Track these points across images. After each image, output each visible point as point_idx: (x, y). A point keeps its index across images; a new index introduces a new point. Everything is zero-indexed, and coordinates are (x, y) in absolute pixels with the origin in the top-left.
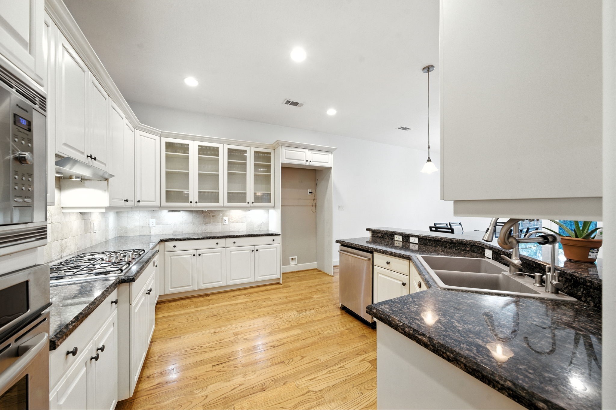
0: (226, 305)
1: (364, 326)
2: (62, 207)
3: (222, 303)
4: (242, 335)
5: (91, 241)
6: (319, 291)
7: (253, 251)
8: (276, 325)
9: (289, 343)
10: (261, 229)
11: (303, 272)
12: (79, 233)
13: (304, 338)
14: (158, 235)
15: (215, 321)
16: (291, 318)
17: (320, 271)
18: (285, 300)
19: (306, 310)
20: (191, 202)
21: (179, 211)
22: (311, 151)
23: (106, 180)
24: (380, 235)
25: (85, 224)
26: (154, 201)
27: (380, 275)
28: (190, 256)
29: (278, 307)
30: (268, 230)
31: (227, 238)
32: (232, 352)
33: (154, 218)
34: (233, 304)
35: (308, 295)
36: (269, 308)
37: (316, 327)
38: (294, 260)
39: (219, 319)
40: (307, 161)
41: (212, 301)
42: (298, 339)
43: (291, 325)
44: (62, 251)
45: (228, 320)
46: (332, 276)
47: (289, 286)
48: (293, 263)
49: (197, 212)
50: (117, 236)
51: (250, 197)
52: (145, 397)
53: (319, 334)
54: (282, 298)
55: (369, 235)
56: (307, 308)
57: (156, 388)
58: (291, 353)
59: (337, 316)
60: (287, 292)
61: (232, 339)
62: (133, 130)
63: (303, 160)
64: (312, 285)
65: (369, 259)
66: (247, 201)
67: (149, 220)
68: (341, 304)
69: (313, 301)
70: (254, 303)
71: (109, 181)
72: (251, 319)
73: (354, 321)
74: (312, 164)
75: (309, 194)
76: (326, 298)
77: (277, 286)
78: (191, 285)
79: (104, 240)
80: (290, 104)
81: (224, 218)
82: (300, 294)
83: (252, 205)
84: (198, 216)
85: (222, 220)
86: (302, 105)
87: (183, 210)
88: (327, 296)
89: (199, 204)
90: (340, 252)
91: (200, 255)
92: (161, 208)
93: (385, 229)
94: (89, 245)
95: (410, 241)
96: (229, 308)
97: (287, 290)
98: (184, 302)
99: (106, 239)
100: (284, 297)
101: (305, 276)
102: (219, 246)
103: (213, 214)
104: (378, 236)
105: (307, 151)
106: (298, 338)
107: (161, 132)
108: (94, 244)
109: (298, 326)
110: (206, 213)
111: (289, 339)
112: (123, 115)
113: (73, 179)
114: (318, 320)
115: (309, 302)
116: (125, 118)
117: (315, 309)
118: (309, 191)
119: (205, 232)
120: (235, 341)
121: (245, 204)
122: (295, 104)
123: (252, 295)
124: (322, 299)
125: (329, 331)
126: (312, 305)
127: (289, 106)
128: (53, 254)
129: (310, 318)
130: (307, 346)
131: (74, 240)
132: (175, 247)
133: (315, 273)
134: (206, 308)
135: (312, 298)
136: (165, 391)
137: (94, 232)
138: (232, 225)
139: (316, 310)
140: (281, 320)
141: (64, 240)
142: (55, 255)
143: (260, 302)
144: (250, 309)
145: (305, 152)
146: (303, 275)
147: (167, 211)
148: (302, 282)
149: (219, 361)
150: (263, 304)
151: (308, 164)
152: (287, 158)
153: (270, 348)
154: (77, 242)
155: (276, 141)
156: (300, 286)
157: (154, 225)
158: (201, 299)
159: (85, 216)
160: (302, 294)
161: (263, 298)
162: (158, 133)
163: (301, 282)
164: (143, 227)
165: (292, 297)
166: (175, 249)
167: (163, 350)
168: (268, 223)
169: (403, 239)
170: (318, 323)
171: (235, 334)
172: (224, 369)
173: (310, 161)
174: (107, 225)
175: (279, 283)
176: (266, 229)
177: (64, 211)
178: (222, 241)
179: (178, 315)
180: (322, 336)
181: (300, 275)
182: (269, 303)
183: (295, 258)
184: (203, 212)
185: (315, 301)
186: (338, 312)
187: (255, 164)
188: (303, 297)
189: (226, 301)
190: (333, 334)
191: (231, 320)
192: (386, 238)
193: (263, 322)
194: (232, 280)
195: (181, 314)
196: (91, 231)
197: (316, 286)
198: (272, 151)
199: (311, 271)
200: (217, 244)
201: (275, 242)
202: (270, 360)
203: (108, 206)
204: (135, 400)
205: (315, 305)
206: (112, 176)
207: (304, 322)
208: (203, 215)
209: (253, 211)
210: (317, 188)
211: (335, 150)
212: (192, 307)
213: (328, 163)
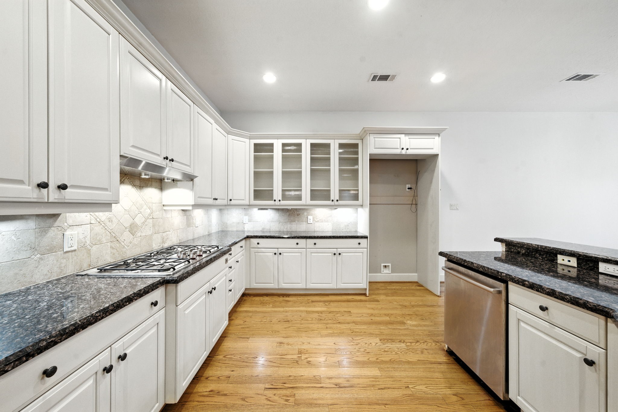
0: (302, 311)
1: (489, 400)
2: (163, 205)
3: (298, 307)
4: (307, 356)
5: (193, 234)
6: (416, 315)
7: (335, 254)
8: (349, 353)
9: (360, 387)
10: (348, 230)
11: (398, 284)
12: (181, 227)
13: (383, 386)
14: (250, 231)
15: (285, 328)
16: (370, 347)
17: (422, 286)
18: (368, 319)
19: (393, 341)
20: (275, 201)
21: (267, 209)
22: (408, 136)
23: (192, 180)
24: (523, 252)
25: (187, 219)
26: (244, 200)
27: (522, 324)
28: (271, 254)
29: (358, 327)
30: (356, 231)
31: (307, 238)
32: (290, 376)
33: (246, 216)
34: (309, 311)
35: (399, 319)
36: (347, 325)
37: (403, 374)
38: (387, 268)
39: (290, 327)
40: (403, 149)
41: (290, 303)
42: (373, 386)
43: (369, 359)
44: (163, 242)
45: (299, 330)
46: (438, 296)
47: (378, 301)
48: (386, 271)
49: (283, 210)
50: (220, 230)
51: (335, 194)
52: (196, 403)
53: (406, 387)
54: (364, 315)
55: (500, 248)
56: (394, 338)
57: (207, 396)
58: (358, 406)
59: (440, 363)
60: (372, 308)
61: (295, 357)
62: (226, 135)
63: (398, 149)
64: (407, 304)
65: (500, 292)
66: (332, 199)
67: (243, 218)
68: (448, 347)
69: (405, 329)
70: (331, 315)
71: (194, 181)
72: (322, 336)
73: (469, 383)
74: (410, 152)
75: (407, 190)
76: (425, 328)
77: (363, 298)
78: (272, 282)
79: (207, 233)
80: (378, 80)
81: (309, 217)
82: (388, 314)
83: (336, 203)
84: (283, 214)
85: (307, 219)
86: (394, 77)
87: (270, 209)
88: (427, 326)
89: (283, 202)
90: (445, 271)
91: (280, 254)
92: (250, 206)
93: (534, 243)
94: (191, 237)
95: (600, 271)
96: (303, 315)
97: (373, 305)
98: (266, 298)
99: (208, 232)
100: (368, 314)
101: (401, 290)
102: (298, 246)
103: (298, 213)
104: (519, 253)
105: (402, 136)
106: (374, 383)
107: (250, 134)
108: (196, 236)
109: (378, 363)
110: (291, 211)
111: (361, 381)
112: (212, 121)
113: (165, 181)
114: (409, 362)
115: (399, 329)
116: (214, 124)
117: (406, 343)
118: (408, 186)
119: (290, 230)
120: (297, 361)
121: (329, 203)
122: (384, 78)
123: (332, 304)
124: (420, 328)
125: (423, 388)
126: (403, 335)
127: (377, 83)
128: (154, 244)
129: (396, 356)
130: (385, 402)
131: (176, 233)
132: (258, 244)
133: (413, 288)
134: (282, 309)
135: (404, 323)
136: (213, 403)
137: (196, 226)
138: (317, 224)
139: (408, 344)
140: (357, 347)
141: (165, 233)
142: (155, 245)
143: (338, 315)
144: (325, 322)
145: (400, 138)
146: (398, 288)
147: (257, 209)
148: (395, 298)
149: (273, 383)
150: (341, 319)
151: (404, 153)
152: (376, 147)
153: (334, 386)
154: (179, 235)
155: (363, 128)
156: (390, 303)
157: (247, 222)
158: (281, 299)
159: (187, 212)
160: (392, 314)
161: (343, 310)
162: (247, 136)
163: (393, 298)
164: (238, 223)
165: (378, 317)
166: (259, 246)
167: (230, 349)
168: (356, 224)
169: (578, 264)
170: (407, 366)
171: (300, 352)
172: (276, 398)
173: (407, 149)
174: (210, 221)
175: (365, 294)
176: (353, 230)
177: (165, 208)
178: (302, 242)
179: (256, 312)
180: (410, 393)
181: (394, 288)
182: (349, 319)
183: (389, 266)
184: (287, 210)
185: (408, 329)
186: (443, 358)
187: (339, 157)
188: (393, 319)
189: (303, 306)
190: (429, 396)
191: (300, 331)
192: (536, 258)
193: (334, 343)
194: (312, 283)
195: (259, 312)
196: (193, 226)
197: (413, 306)
198: (359, 142)
199: (408, 284)
200: (297, 244)
201: (361, 246)
202: (329, 406)
203: (193, 204)
204: (187, 403)
205: (406, 335)
206: (196, 177)
207: (387, 359)
208: (288, 214)
209: (340, 210)
210: (418, 184)
211: (443, 131)
212: (271, 305)
213: (433, 149)
